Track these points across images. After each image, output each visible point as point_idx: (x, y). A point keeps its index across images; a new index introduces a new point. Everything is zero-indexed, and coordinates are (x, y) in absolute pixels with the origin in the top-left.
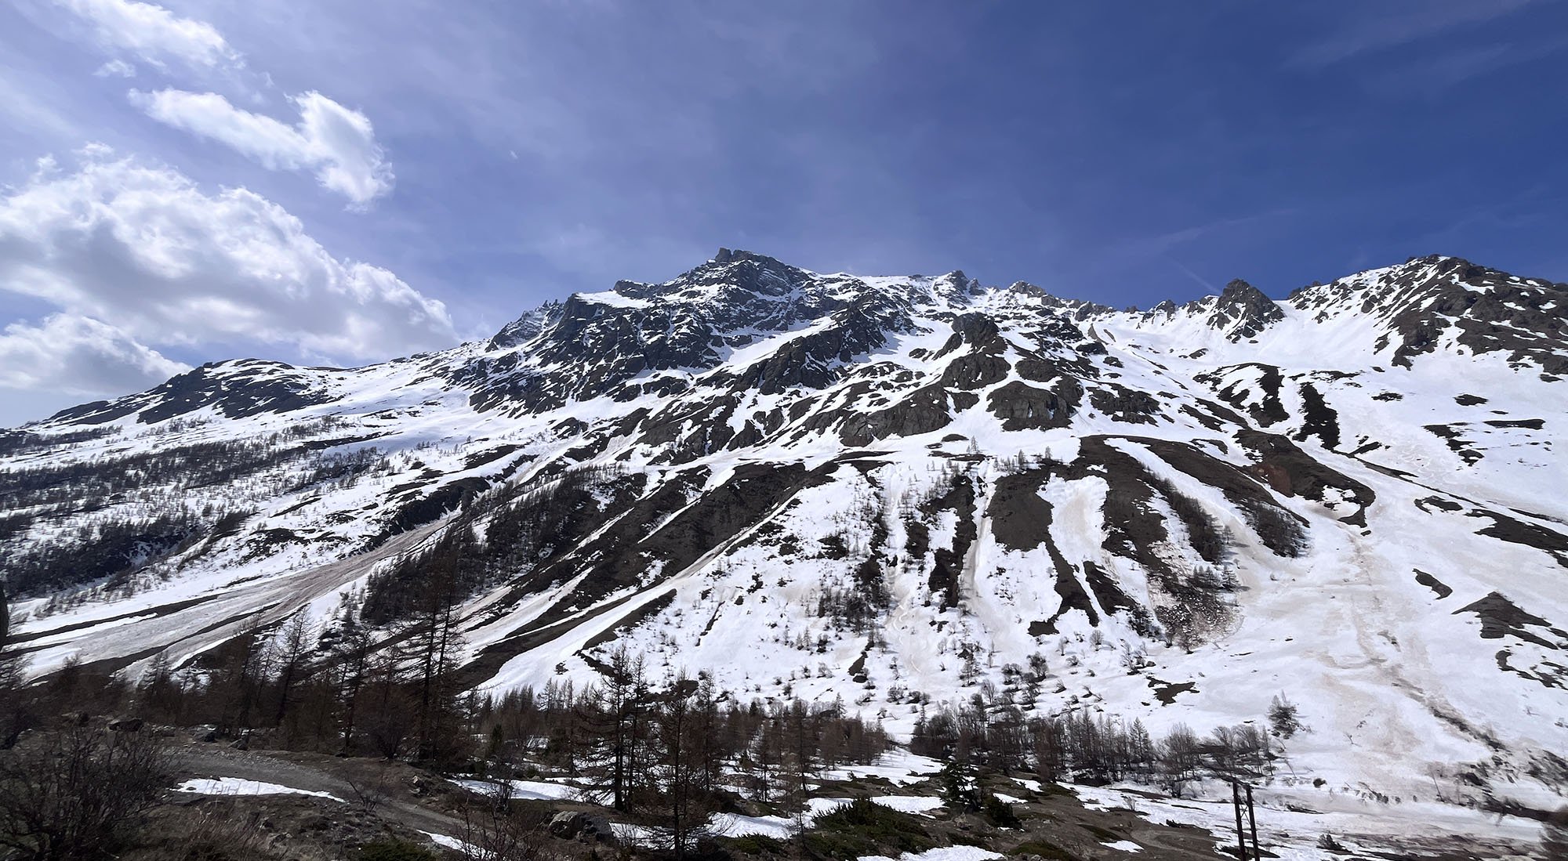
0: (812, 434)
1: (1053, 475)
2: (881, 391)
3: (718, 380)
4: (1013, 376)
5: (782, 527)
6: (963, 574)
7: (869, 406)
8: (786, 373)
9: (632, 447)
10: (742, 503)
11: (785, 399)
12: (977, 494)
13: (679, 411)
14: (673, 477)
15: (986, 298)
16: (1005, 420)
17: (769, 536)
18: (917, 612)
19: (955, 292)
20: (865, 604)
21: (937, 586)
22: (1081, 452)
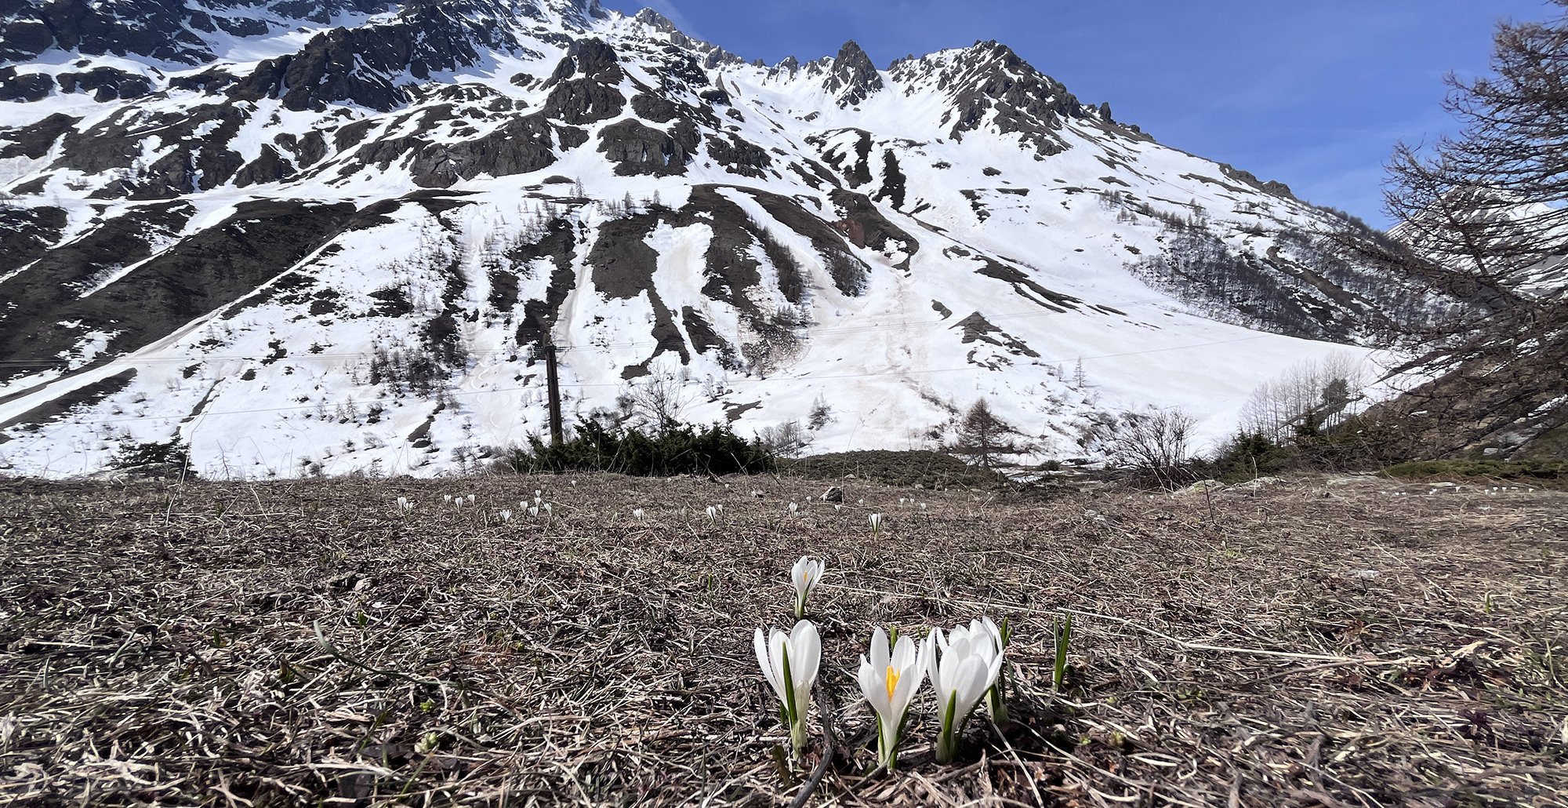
0: (371, 169)
1: (661, 221)
2: (468, 118)
3: (210, 82)
4: (628, 112)
5: (313, 280)
6: (557, 325)
7: (450, 136)
8: (323, 81)
9: (44, 174)
10: (251, 252)
11: (327, 119)
12: (578, 240)
13: (139, 124)
14: (120, 214)
15: (610, 24)
16: (618, 163)
17: (293, 291)
18: (500, 368)
19: (571, 9)
20: (433, 365)
21: (524, 338)
22: (690, 199)
